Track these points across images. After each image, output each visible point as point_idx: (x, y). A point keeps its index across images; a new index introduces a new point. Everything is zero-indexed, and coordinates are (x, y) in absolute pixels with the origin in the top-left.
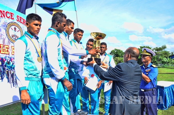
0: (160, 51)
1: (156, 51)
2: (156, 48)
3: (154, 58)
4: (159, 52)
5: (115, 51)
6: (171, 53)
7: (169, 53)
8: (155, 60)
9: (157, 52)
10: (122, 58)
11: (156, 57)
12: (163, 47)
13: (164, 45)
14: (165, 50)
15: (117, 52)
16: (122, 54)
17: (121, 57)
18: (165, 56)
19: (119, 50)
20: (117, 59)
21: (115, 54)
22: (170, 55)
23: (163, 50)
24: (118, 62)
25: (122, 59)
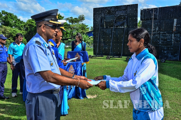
0: (76, 23)
1: (70, 22)
2: (71, 18)
3: (67, 33)
4: (74, 24)
5: (4, 15)
6: (91, 28)
7: (88, 27)
8: (67, 36)
9: (71, 24)
10: (14, 29)
11: (69, 32)
12: (80, 17)
13: (81, 15)
14: (82, 22)
15: (6, 18)
16: (15, 22)
17: (13, 27)
18: (83, 32)
19: (11, 14)
20: (5, 30)
21: (3, 21)
22: (90, 30)
23: (80, 23)
24: (7, 35)
25: (14, 31)
